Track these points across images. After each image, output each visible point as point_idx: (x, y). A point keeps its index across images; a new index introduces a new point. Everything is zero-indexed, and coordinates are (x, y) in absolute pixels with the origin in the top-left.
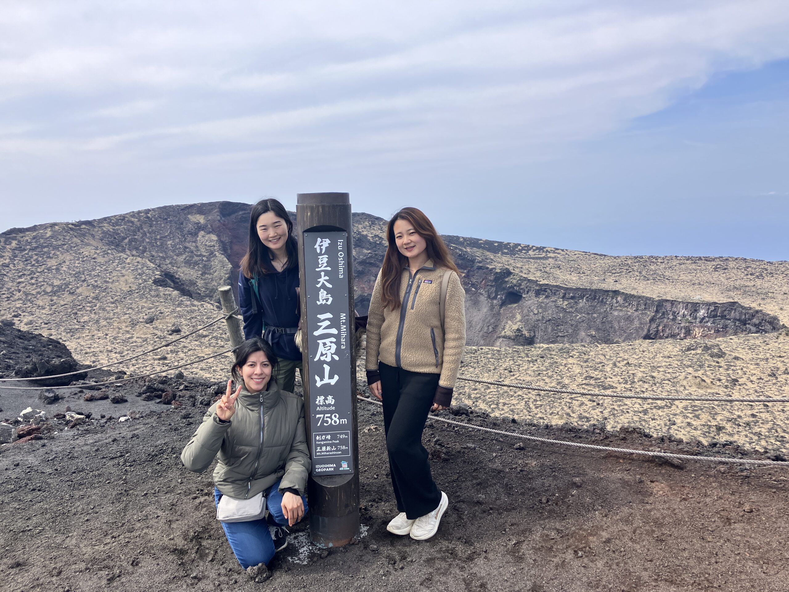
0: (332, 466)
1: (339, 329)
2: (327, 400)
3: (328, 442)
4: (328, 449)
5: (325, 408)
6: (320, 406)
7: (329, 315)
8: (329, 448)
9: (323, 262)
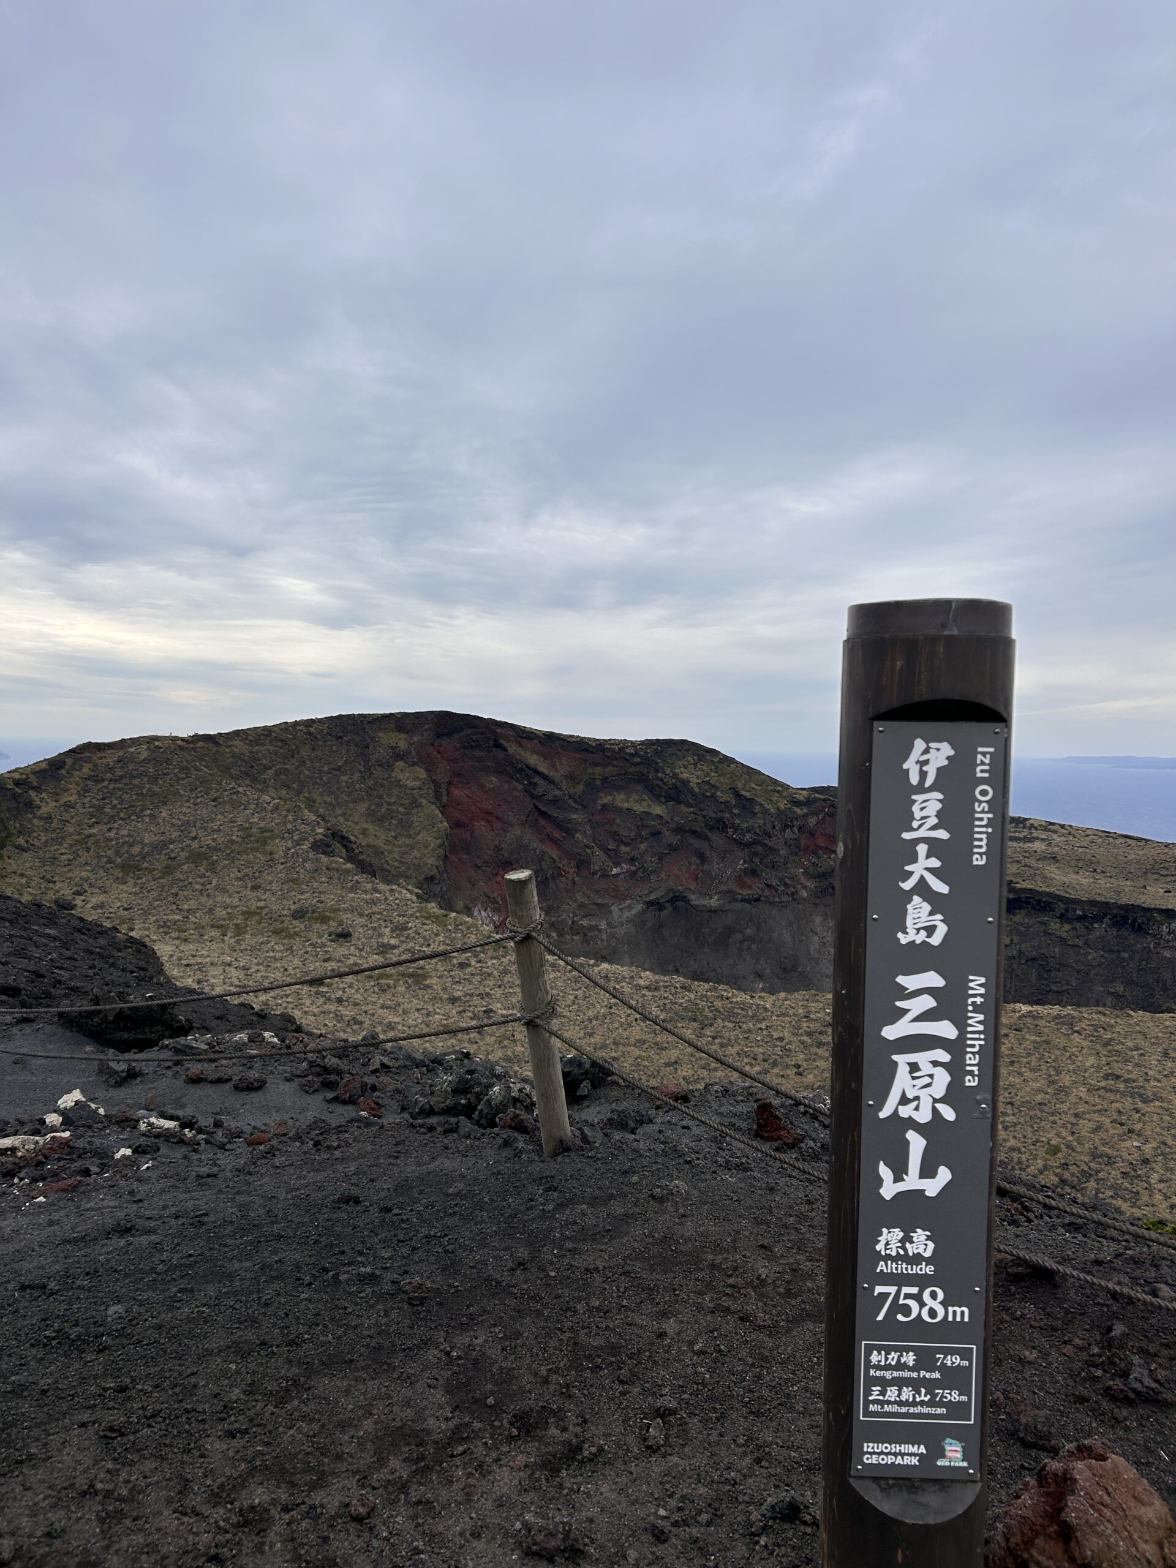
0: (914, 1449)
1: (961, 1024)
2: (912, 1242)
3: (906, 1374)
4: (903, 1398)
5: (903, 1268)
6: (888, 1257)
7: (933, 980)
8: (907, 1394)
9: (924, 813)
